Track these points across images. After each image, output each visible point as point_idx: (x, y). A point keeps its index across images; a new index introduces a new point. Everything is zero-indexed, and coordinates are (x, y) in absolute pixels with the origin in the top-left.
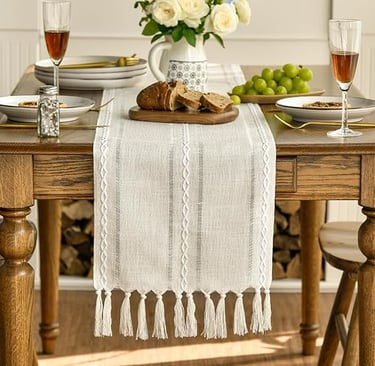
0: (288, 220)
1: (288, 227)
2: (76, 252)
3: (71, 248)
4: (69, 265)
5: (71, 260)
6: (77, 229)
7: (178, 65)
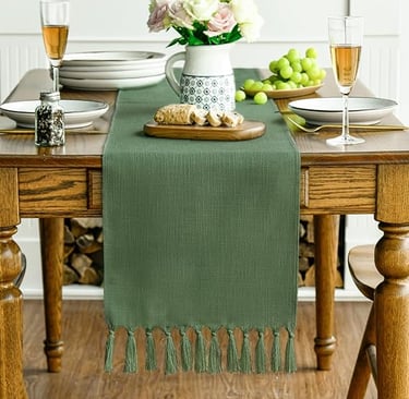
0: (306, 228)
1: (306, 235)
2: (90, 261)
3: (84, 256)
4: (83, 274)
5: (85, 269)
6: (90, 238)
7: (192, 80)
